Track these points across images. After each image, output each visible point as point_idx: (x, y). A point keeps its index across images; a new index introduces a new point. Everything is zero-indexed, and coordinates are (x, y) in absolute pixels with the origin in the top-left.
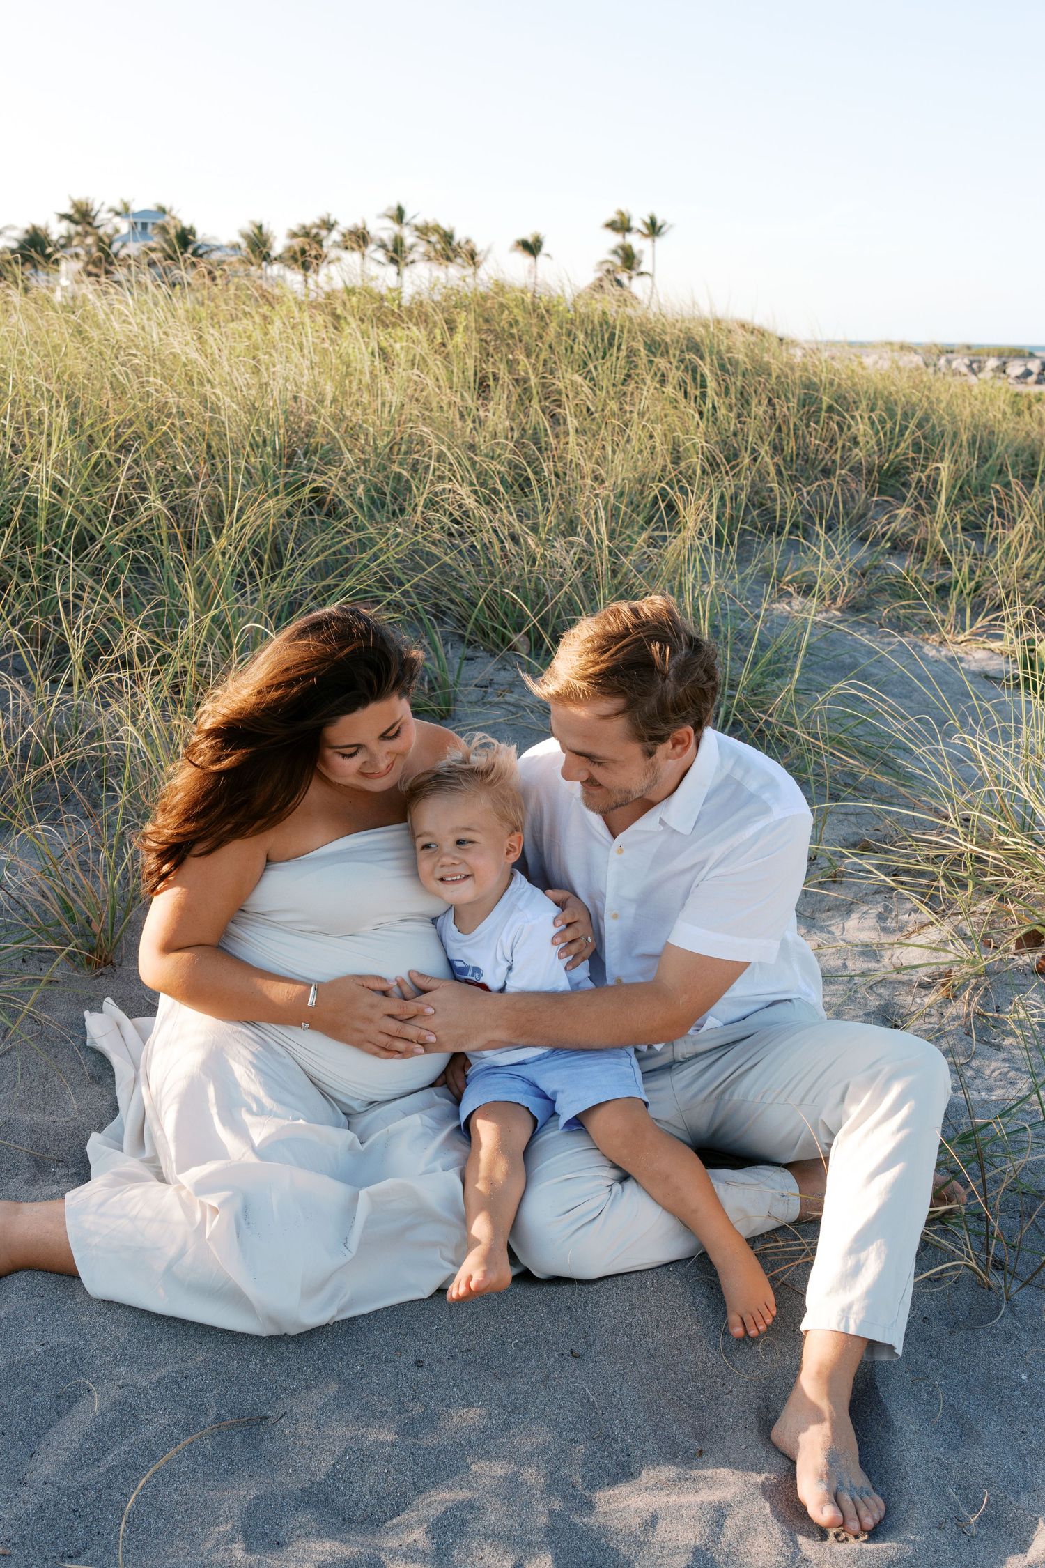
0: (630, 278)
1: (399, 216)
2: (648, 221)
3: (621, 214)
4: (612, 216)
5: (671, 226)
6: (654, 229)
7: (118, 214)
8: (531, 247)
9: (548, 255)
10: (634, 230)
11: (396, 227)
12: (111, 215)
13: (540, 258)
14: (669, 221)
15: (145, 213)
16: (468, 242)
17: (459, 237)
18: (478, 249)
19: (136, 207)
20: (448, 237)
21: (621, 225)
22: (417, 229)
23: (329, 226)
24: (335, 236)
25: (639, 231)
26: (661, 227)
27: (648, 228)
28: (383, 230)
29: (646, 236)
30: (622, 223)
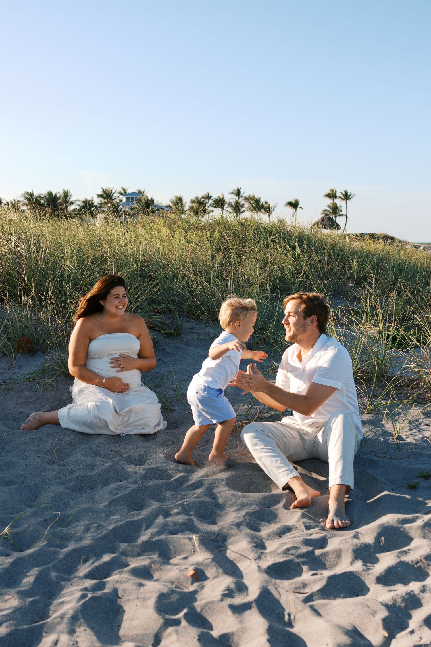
0: (336, 217)
1: (238, 193)
2: (344, 193)
3: (332, 190)
4: (328, 191)
5: (354, 195)
6: (346, 196)
7: (122, 194)
8: (294, 205)
9: (301, 208)
10: (338, 197)
11: (237, 198)
12: (118, 195)
13: (298, 209)
14: (353, 193)
15: (133, 193)
16: (266, 203)
17: (262, 201)
18: (271, 206)
19: (129, 191)
20: (257, 201)
21: (332, 195)
22: (246, 198)
23: (209, 197)
24: (211, 202)
25: (340, 197)
26: (350, 196)
27: (344, 197)
28: (230, 199)
29: (343, 199)
30: (332, 194)
